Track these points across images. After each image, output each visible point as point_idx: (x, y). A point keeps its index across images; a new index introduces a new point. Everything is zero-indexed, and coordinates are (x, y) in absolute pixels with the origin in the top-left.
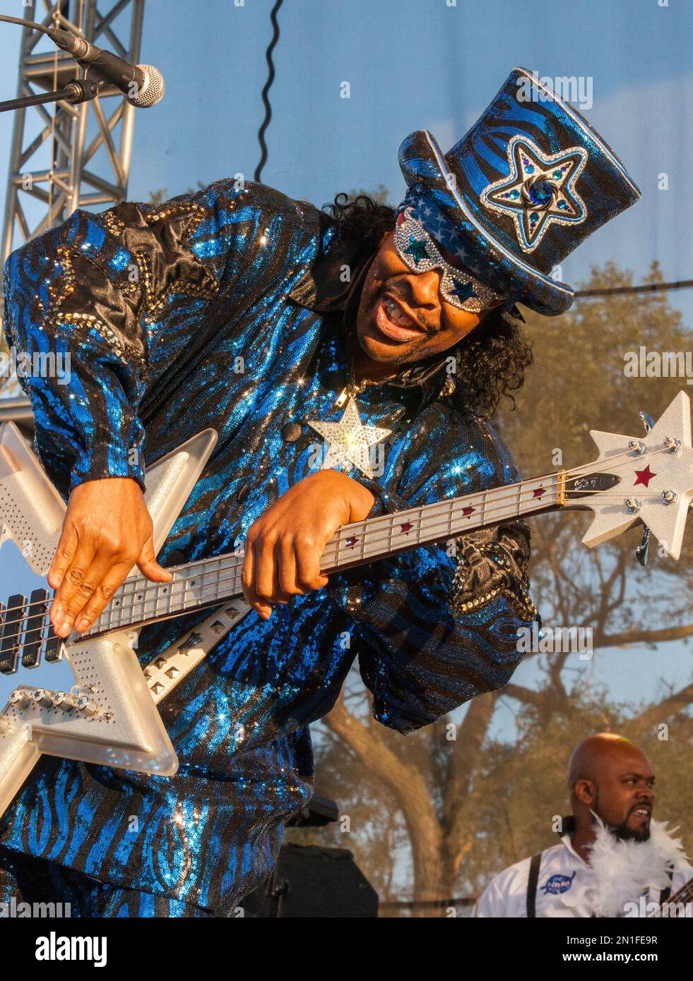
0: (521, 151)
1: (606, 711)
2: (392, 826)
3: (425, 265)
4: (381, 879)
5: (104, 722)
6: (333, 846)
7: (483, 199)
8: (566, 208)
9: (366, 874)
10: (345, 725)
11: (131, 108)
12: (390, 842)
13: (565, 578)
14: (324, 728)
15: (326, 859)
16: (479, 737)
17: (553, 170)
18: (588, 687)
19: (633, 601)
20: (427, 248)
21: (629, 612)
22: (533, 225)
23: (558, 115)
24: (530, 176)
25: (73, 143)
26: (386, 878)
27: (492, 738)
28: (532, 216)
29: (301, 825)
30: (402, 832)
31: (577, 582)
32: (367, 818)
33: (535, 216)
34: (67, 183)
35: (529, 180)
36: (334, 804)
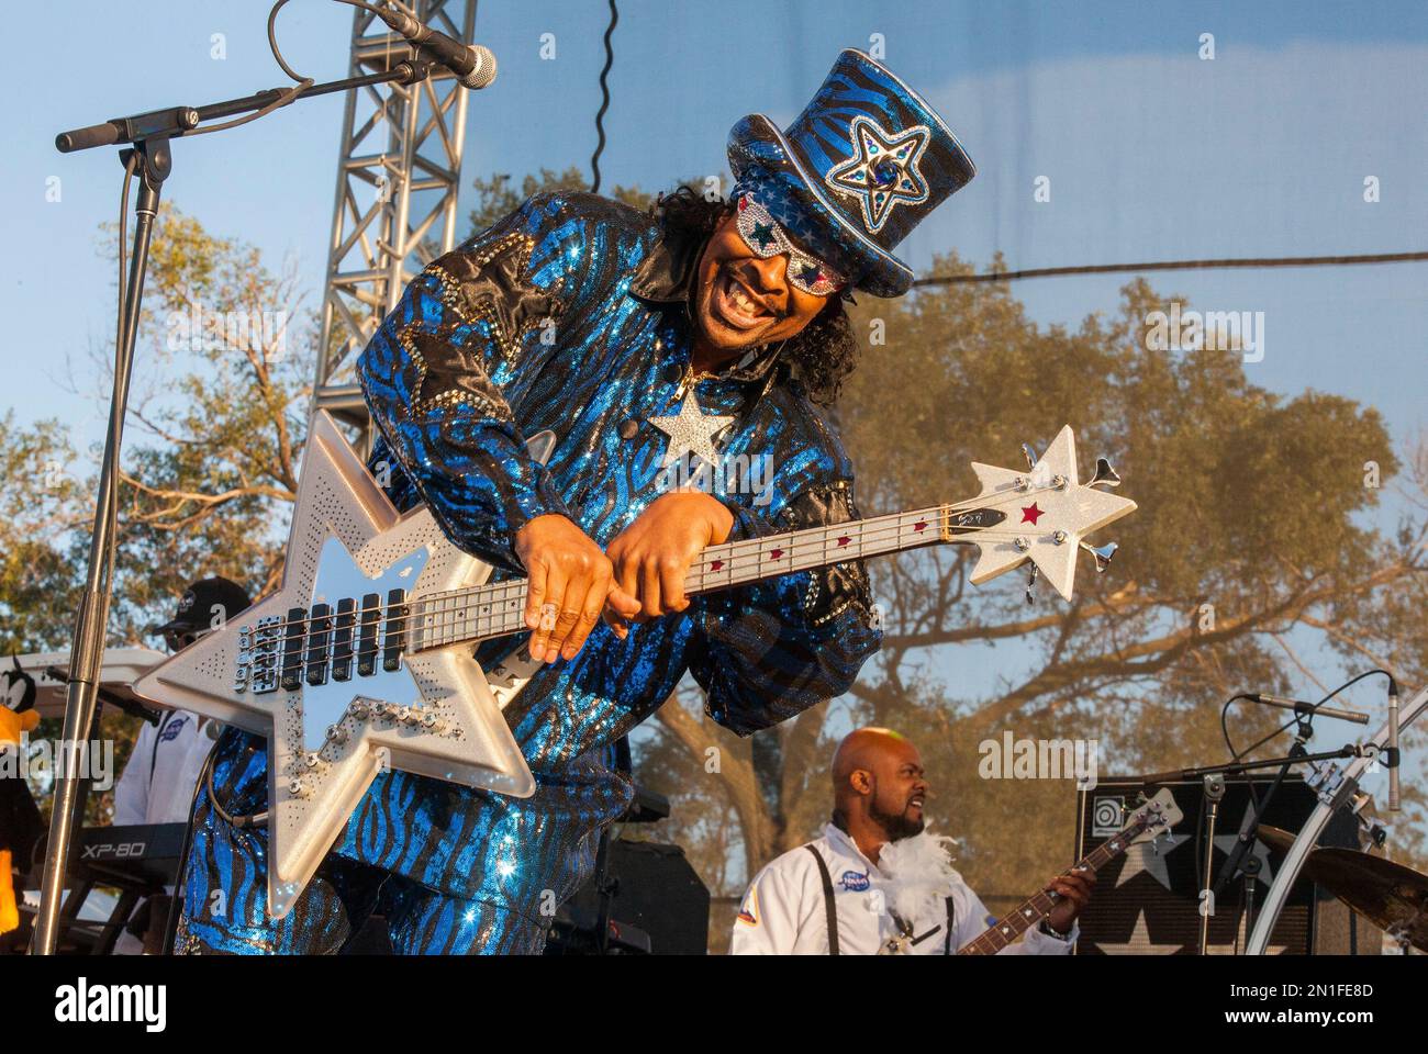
0: (864, 132)
1: (942, 707)
2: (726, 822)
3: (771, 250)
4: (714, 875)
5: (453, 739)
6: (667, 843)
7: (829, 181)
8: (910, 187)
9: (698, 870)
10: (678, 720)
11: (464, 91)
12: (724, 839)
13: (903, 573)
14: (657, 723)
15: (657, 855)
16: (814, 733)
17: (896, 150)
18: (925, 683)
19: (971, 596)
20: (773, 233)
21: (967, 607)
22: (879, 206)
23: (899, 94)
24: (874, 156)
25: (405, 126)
26: (719, 875)
27: (828, 736)
28: (877, 197)
29: (631, 821)
30: (737, 829)
31: (915, 577)
32: (700, 814)
33: (880, 197)
34: (399, 167)
35: (875, 160)
36: (665, 799)
